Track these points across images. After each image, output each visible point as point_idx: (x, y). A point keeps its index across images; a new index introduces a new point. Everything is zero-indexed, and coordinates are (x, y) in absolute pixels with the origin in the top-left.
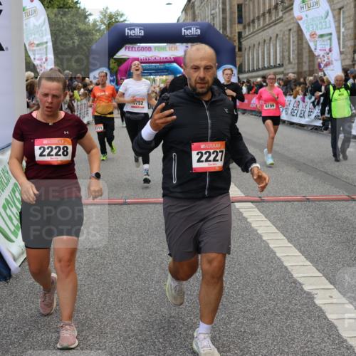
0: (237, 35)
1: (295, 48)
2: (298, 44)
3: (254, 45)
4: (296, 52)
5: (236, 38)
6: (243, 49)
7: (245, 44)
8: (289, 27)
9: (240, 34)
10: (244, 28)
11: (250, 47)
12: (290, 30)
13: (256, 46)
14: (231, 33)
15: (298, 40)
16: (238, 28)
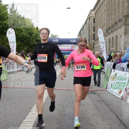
0: (93, 43)
1: (108, 48)
2: (109, 47)
3: (97, 47)
4: (108, 49)
5: (93, 44)
6: (94, 48)
7: (95, 46)
8: (107, 41)
9: (94, 43)
10: (95, 41)
11: (96, 47)
12: (107, 42)
13: (98, 47)
14: (91, 43)
15: (109, 46)
16: (93, 41)
